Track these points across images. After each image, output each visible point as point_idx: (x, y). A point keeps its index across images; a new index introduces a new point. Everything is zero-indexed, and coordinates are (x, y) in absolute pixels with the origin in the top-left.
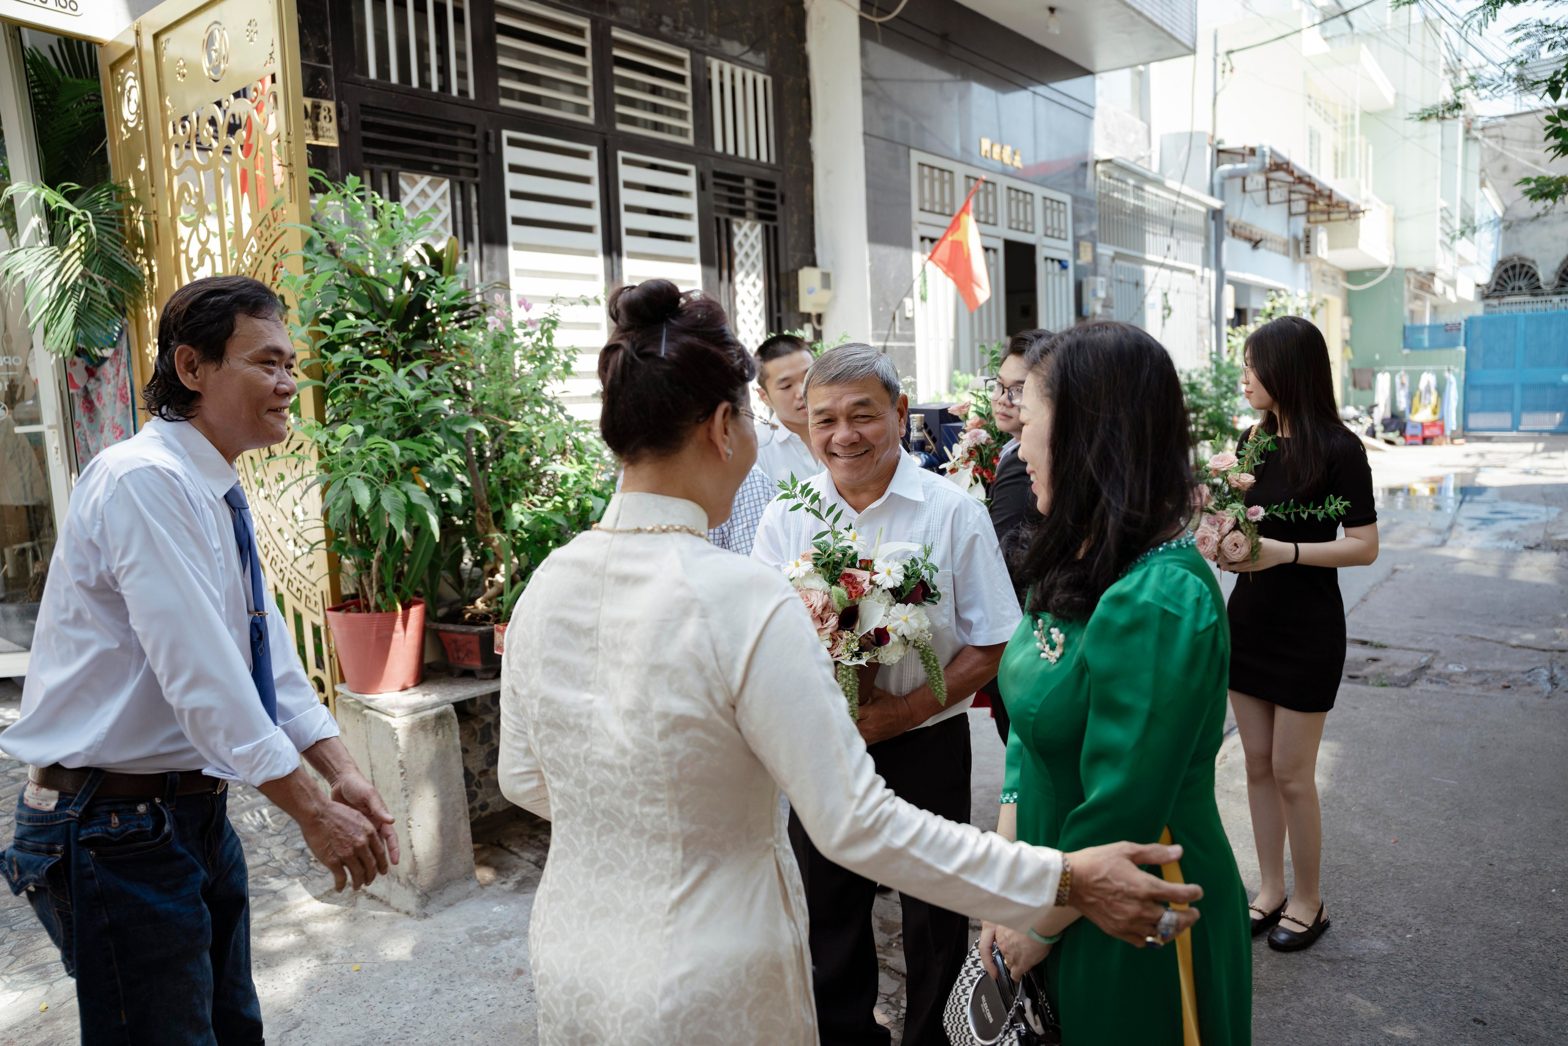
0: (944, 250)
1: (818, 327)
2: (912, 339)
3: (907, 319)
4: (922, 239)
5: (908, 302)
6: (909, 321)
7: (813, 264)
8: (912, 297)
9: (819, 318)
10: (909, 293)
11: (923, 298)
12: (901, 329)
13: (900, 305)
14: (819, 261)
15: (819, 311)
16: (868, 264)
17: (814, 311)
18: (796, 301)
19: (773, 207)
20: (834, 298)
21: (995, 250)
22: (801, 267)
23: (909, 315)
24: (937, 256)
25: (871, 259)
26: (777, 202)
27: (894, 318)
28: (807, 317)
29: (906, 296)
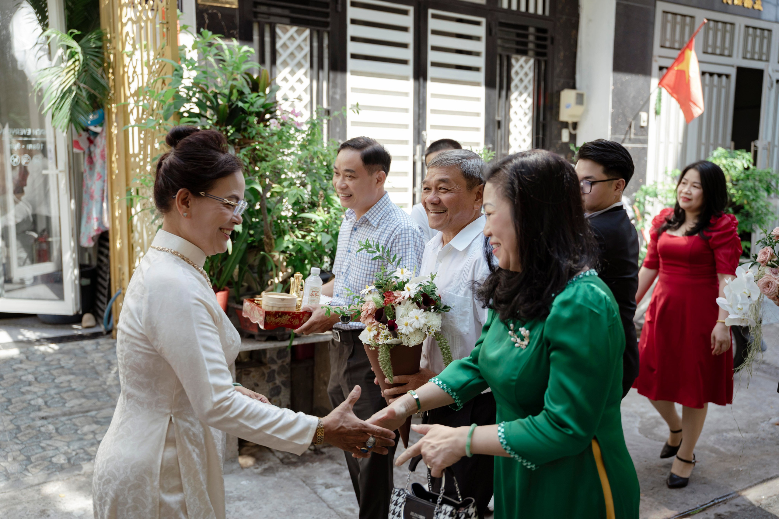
0: (671, 77)
1: (573, 132)
2: (645, 142)
3: (642, 127)
4: (661, 68)
5: (643, 115)
6: (644, 130)
7: (574, 87)
8: (648, 111)
9: (575, 125)
10: (645, 106)
11: (657, 113)
12: (635, 134)
13: (637, 117)
14: (578, 85)
15: (575, 120)
16: (611, 87)
17: (570, 120)
18: (558, 113)
19: (545, 47)
20: (586, 111)
21: (728, 76)
22: (563, 89)
23: (643, 124)
24: (665, 81)
25: (614, 84)
26: (548, 43)
27: (630, 127)
28: (565, 125)
29: (641, 110)
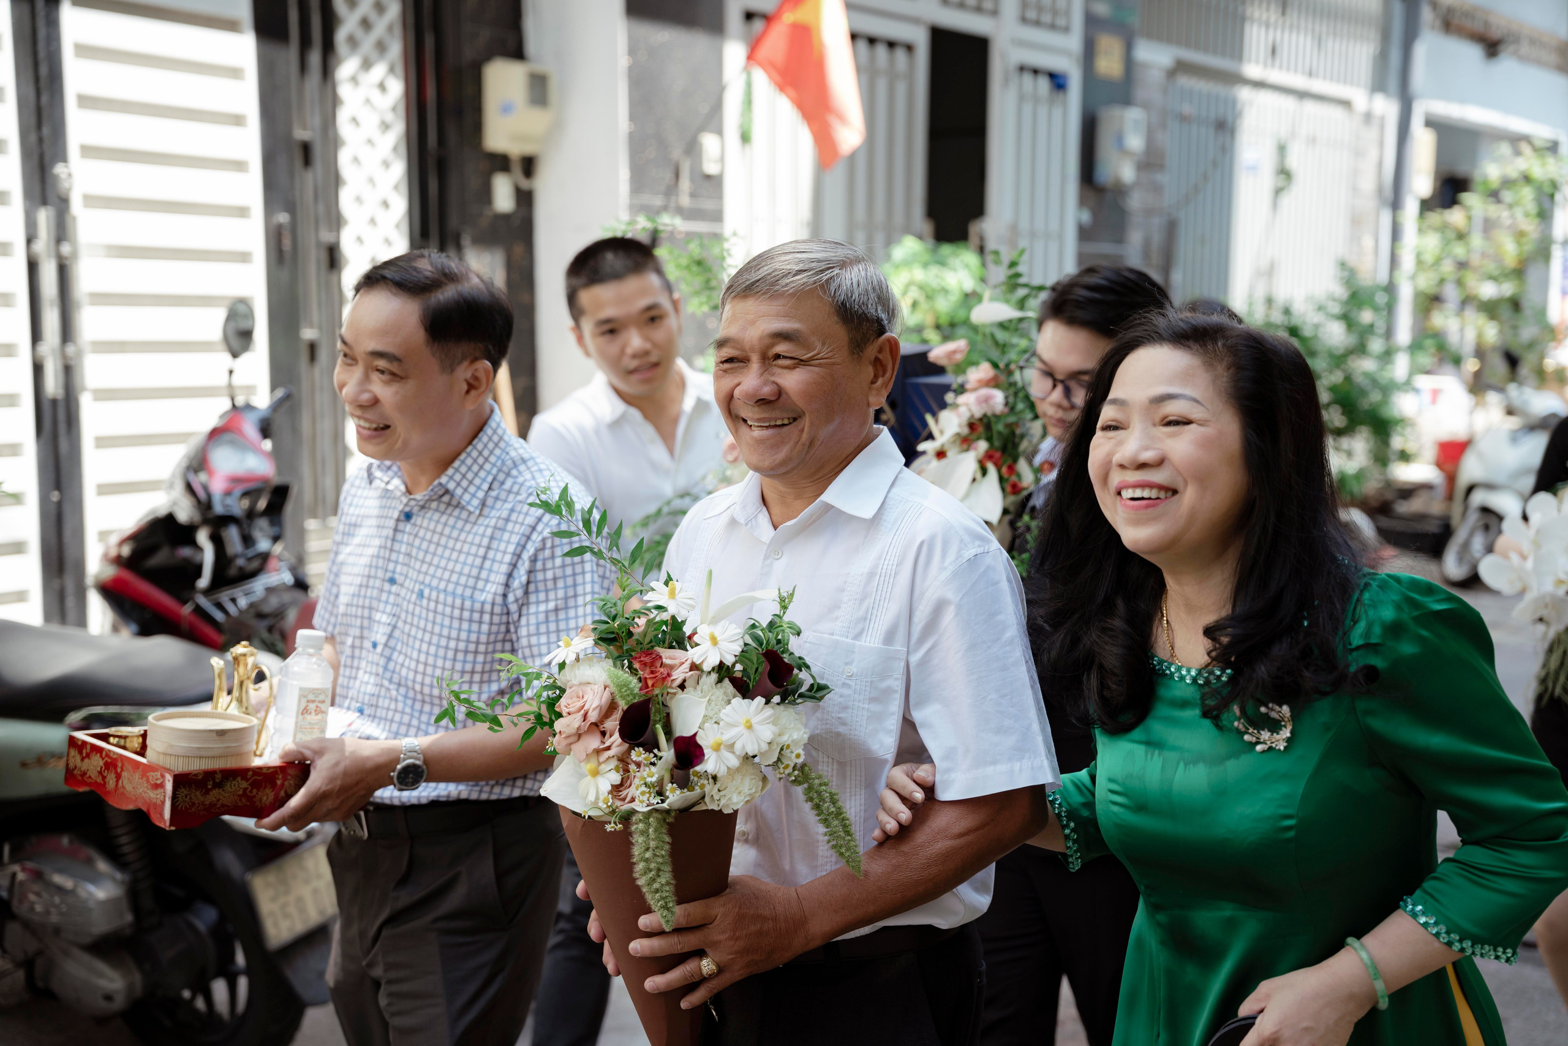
0: (776, 41)
1: (524, 184)
2: (717, 216)
3: (708, 177)
4: (749, 16)
5: (709, 143)
6: (713, 183)
7: (518, 53)
8: (719, 132)
9: (529, 165)
10: (713, 120)
11: (745, 138)
12: (693, 195)
13: (693, 148)
14: (532, 44)
15: (528, 149)
16: (623, 61)
17: (515, 149)
18: (477, 128)
20: (557, 127)
21: (909, 48)
22: (489, 55)
23: (711, 168)
24: (764, 51)
25: (632, 51)
27: (677, 175)
28: (502, 163)
29: (703, 128)
